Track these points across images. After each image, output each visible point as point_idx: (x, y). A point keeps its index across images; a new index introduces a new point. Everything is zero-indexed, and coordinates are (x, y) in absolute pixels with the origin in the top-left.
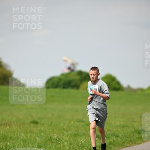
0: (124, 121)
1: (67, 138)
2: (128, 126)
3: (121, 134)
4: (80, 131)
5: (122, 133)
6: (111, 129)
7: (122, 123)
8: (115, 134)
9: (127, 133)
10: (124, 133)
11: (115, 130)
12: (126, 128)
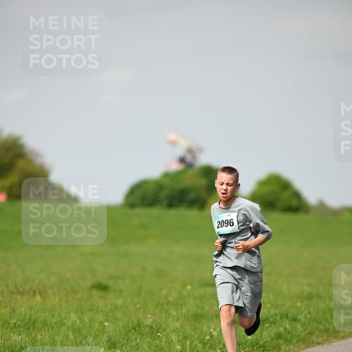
0: (309, 285)
1: (178, 325)
2: (319, 296)
3: (303, 315)
4: (207, 308)
5: (306, 312)
6: (280, 302)
7: (307, 289)
8: (290, 315)
9: (318, 311)
10: (310, 313)
11: (288, 304)
12: (314, 300)
